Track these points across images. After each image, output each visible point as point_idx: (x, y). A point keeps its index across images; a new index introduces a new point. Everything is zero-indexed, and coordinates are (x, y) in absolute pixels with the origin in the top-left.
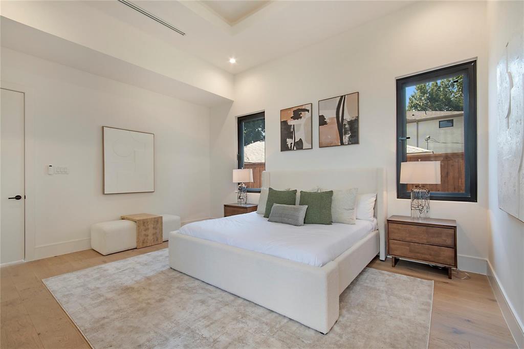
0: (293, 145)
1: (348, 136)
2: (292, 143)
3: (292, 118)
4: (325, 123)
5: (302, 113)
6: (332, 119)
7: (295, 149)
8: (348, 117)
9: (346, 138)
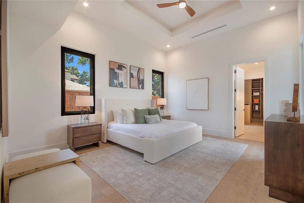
0: (118, 84)
1: (141, 85)
2: (117, 83)
3: (117, 68)
4: (133, 77)
5: (123, 68)
6: (136, 76)
7: (119, 86)
8: (141, 78)
9: (140, 86)
